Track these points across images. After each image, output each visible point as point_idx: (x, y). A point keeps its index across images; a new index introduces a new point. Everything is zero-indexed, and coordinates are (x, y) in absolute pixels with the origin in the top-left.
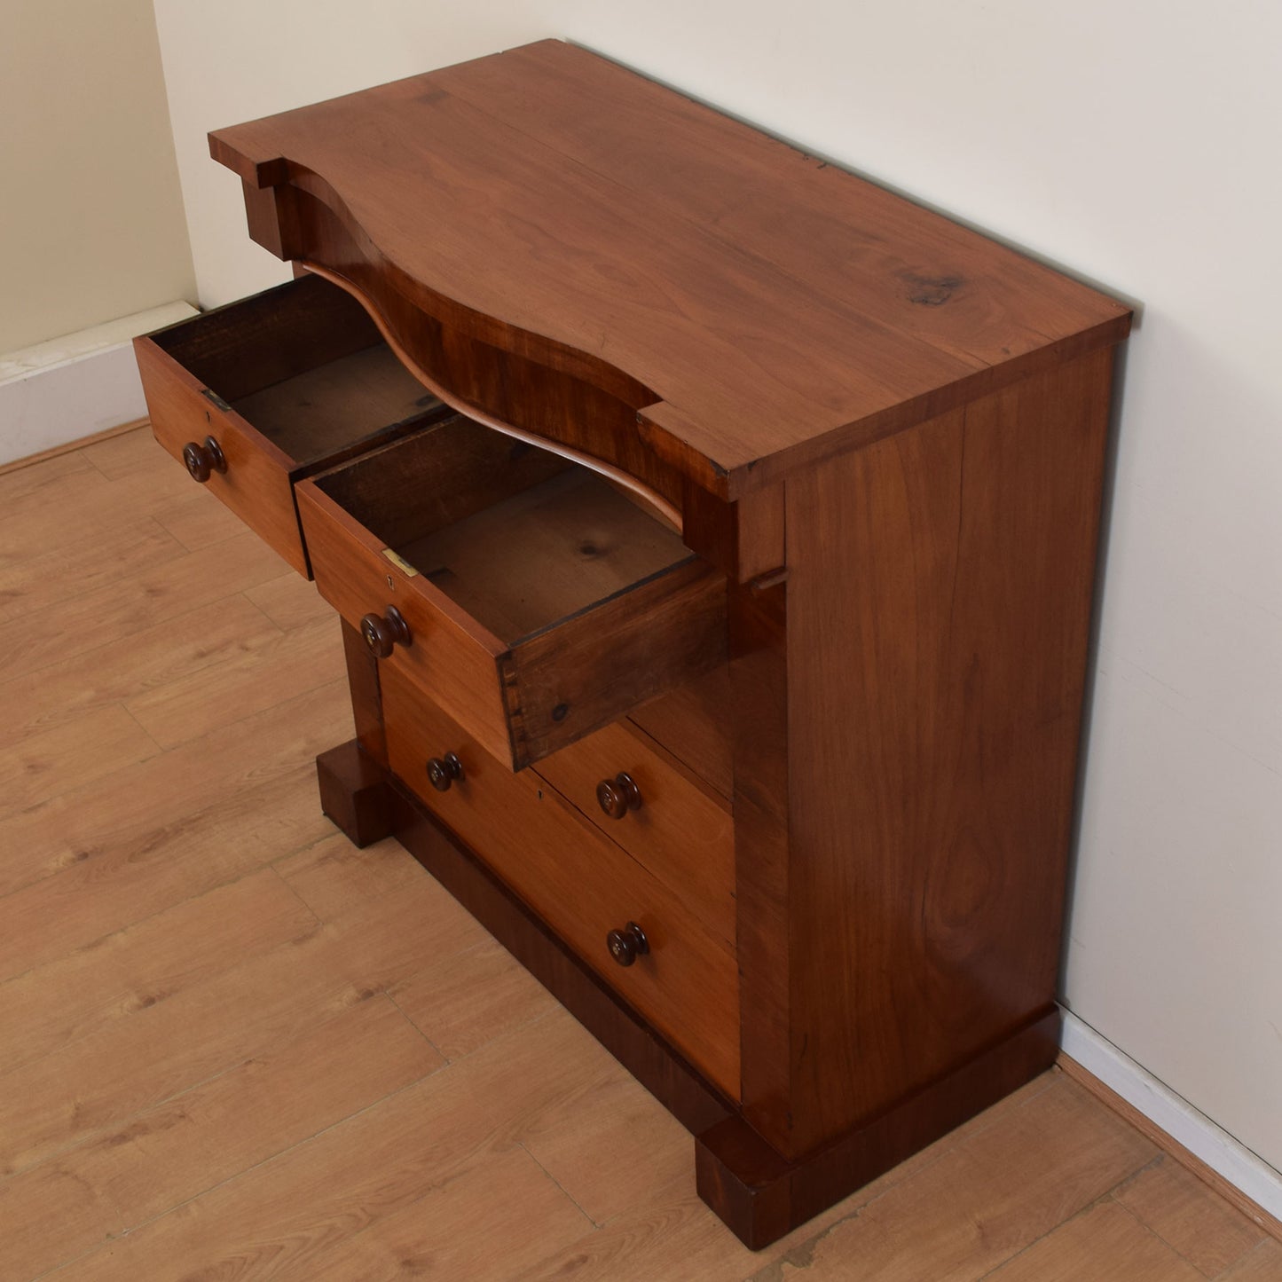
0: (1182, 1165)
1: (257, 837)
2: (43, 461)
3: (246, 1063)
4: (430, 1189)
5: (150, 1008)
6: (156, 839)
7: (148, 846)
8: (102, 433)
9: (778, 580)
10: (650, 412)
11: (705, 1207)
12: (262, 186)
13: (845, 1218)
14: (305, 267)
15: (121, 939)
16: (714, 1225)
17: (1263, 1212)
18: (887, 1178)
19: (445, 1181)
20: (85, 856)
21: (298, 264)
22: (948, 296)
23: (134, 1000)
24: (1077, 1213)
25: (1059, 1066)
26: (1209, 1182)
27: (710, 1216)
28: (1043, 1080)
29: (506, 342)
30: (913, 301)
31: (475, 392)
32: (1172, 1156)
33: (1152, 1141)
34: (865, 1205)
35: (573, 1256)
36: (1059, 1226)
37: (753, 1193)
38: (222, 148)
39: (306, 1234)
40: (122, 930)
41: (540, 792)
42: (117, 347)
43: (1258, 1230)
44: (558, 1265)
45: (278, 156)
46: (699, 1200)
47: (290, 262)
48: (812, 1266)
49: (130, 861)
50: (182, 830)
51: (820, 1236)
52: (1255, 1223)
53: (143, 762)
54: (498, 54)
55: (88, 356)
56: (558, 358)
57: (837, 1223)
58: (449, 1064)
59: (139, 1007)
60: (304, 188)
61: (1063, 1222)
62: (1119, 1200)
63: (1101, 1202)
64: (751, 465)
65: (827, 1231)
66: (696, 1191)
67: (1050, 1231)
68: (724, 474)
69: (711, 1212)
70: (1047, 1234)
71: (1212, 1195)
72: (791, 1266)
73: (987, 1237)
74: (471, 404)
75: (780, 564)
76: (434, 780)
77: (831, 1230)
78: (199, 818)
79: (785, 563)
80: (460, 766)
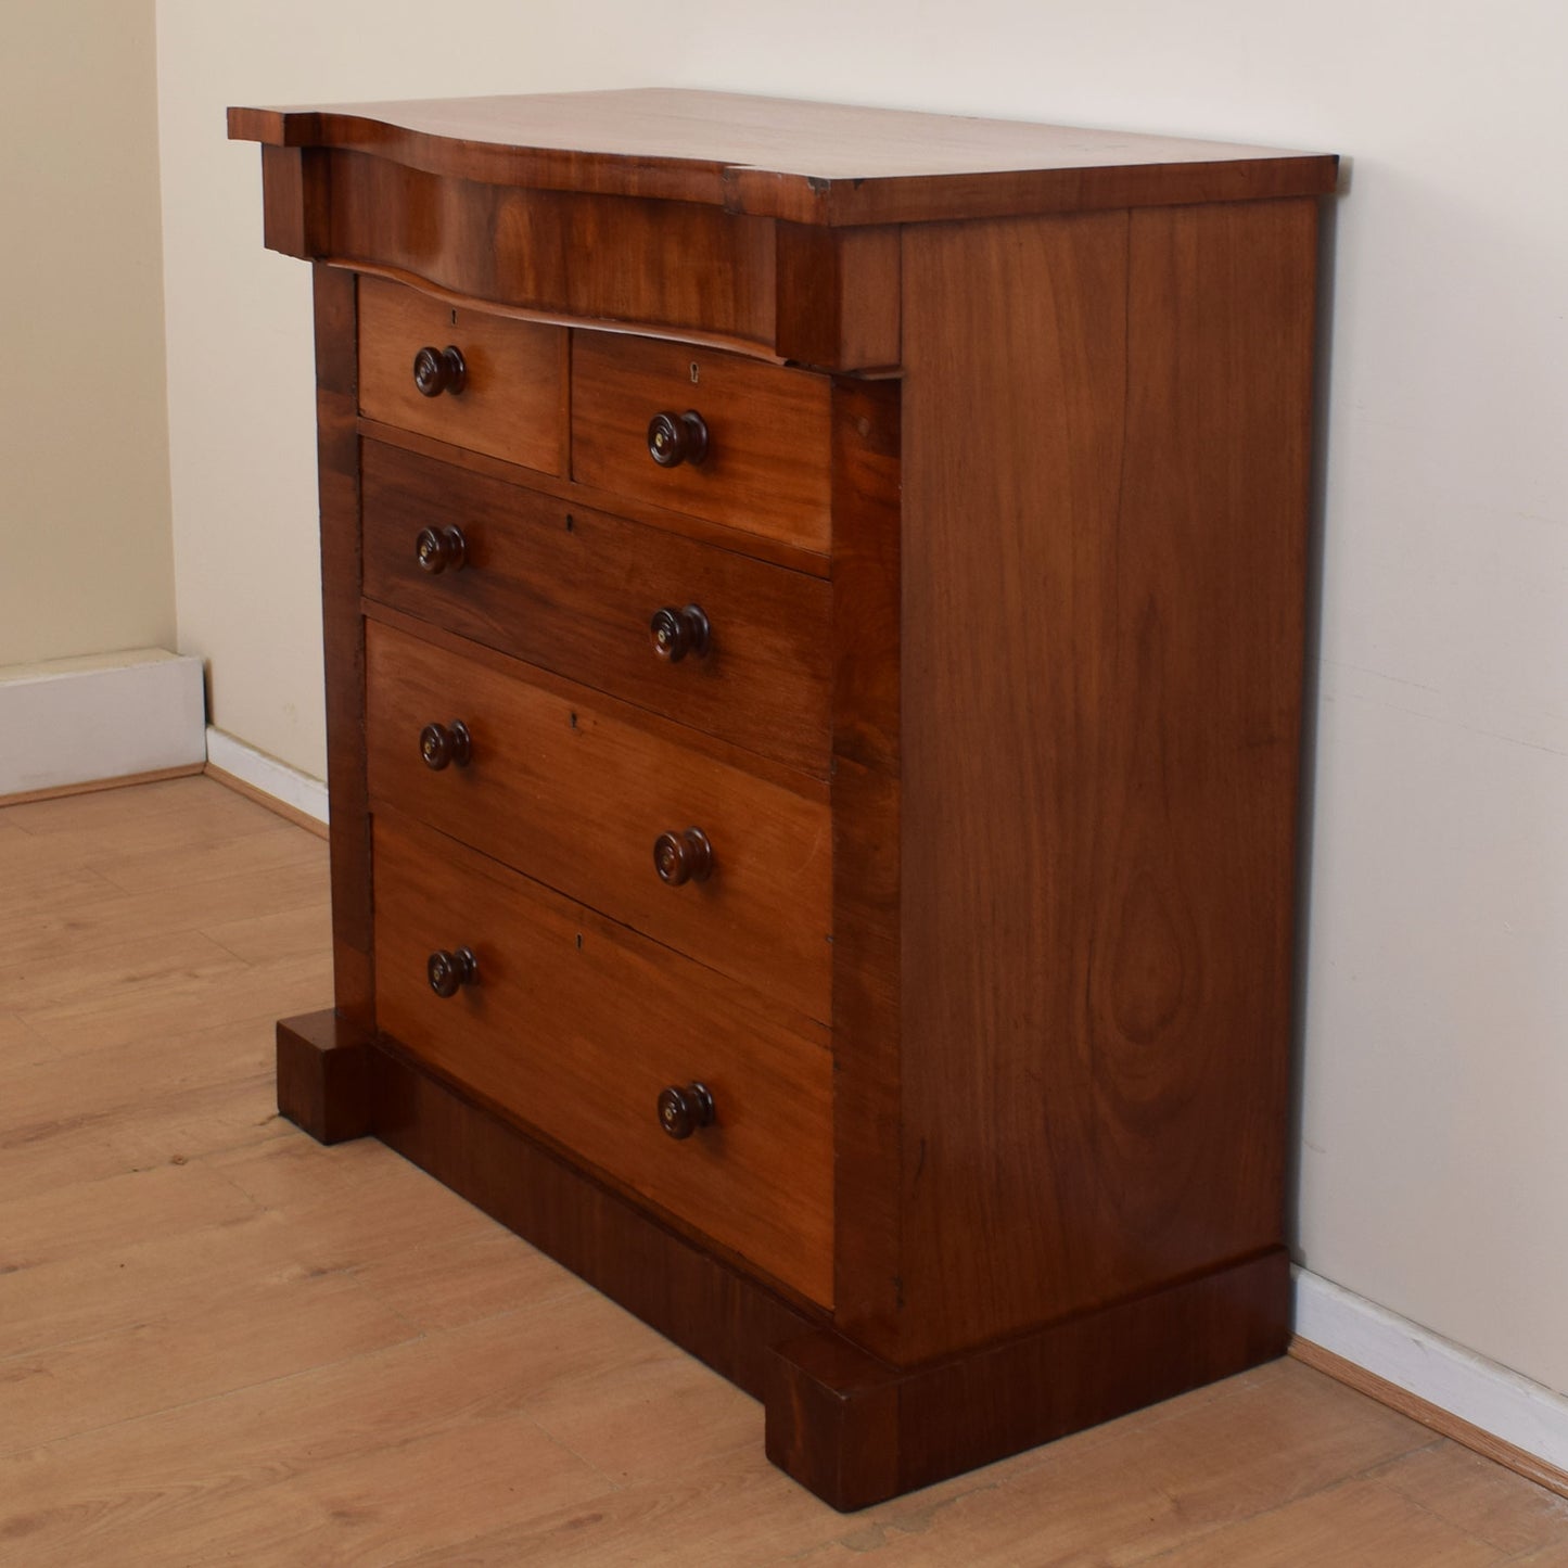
1: (183, 1132)
3: (137, 1328)
4: (381, 1448)
7: (32, 1136)
9: (890, 375)
10: (740, 167)
11: (778, 1473)
13: (979, 1488)
14: (331, 265)
16: (790, 1491)
18: (1042, 1453)
19: (406, 1441)
21: (320, 261)
24: (1317, 1490)
25: (1295, 1357)
27: (785, 1483)
29: (572, 176)
31: (530, 285)
33: (1426, 1425)
34: (1009, 1477)
35: (582, 1514)
36: (1291, 1502)
37: (843, 1398)
39: (198, 1483)
41: (579, 937)
44: (559, 1522)
46: (769, 1465)
48: (929, 1531)
51: (940, 1505)
53: (37, 1065)
57: (967, 1493)
58: (425, 1336)
62: (1379, 1480)
63: (1351, 1481)
65: (954, 1500)
67: (1278, 1507)
69: (784, 1478)
70: (1271, 1509)
72: (898, 1530)
73: (1182, 1510)
74: (525, 306)
75: (894, 361)
76: (437, 978)
77: (958, 1500)
78: (108, 1115)
79: (900, 360)
80: (474, 965)
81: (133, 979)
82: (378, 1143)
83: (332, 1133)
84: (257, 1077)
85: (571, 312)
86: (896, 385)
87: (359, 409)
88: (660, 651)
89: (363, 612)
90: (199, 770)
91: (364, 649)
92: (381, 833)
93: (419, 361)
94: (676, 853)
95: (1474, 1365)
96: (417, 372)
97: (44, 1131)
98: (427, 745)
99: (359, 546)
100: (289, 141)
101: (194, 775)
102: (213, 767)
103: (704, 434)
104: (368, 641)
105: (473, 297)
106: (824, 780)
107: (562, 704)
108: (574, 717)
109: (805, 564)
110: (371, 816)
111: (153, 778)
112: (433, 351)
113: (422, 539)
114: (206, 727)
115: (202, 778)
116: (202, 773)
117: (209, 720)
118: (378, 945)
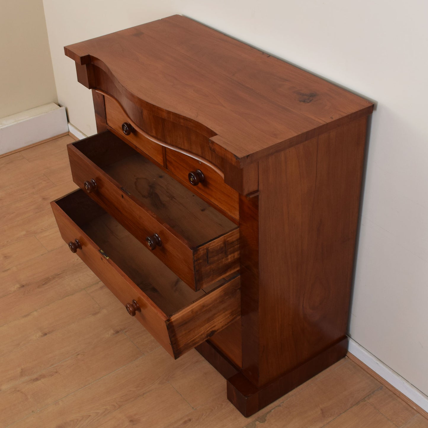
0: (389, 389)
1: (80, 280)
2: (7, 156)
3: (77, 355)
4: (138, 397)
5: (45, 337)
6: (46, 281)
7: (44, 283)
8: (27, 146)
9: (256, 195)
10: (214, 139)
11: (230, 403)
12: (82, 64)
13: (277, 407)
14: (96, 91)
15: (35, 314)
16: (233, 409)
17: (416, 405)
18: (290, 393)
19: (144, 394)
20: (23, 286)
21: (94, 90)
22: (312, 100)
23: (40, 334)
24: (354, 405)
25: (348, 357)
26: (398, 395)
27: (232, 406)
28: (342, 361)
29: (165, 115)
30: (300, 101)
32: (385, 386)
33: (379, 381)
34: (283, 403)
35: (186, 419)
36: (348, 410)
37: (246, 398)
38: (69, 52)
40: (36, 311)
42: (32, 118)
43: (415, 411)
44: (181, 422)
45: (87, 54)
46: (228, 401)
47: (91, 90)
48: (266, 422)
49: (38, 288)
50: (55, 278)
51: (268, 413)
52: (413, 409)
53: (42, 255)
54: (160, 20)
55: (22, 121)
56: (182, 121)
57: (274, 408)
58: (144, 355)
59: (42, 336)
60: (96, 65)
61: (349, 408)
62: (368, 401)
63: (362, 402)
64: (248, 156)
65: (271, 411)
66: (227, 398)
67: (345, 411)
68: (238, 160)
69: (232, 404)
70: (344, 412)
71: (399, 399)
72: (259, 422)
73: (324, 413)
74: (153, 137)
78: (61, 274)
85: (166, 143)
87: (107, 123)
90: (67, 134)
93: (123, 125)
96: (123, 130)
101: (66, 135)
102: (71, 133)
103: (203, 176)
114: (68, 123)
115: (68, 136)
117: (68, 121)
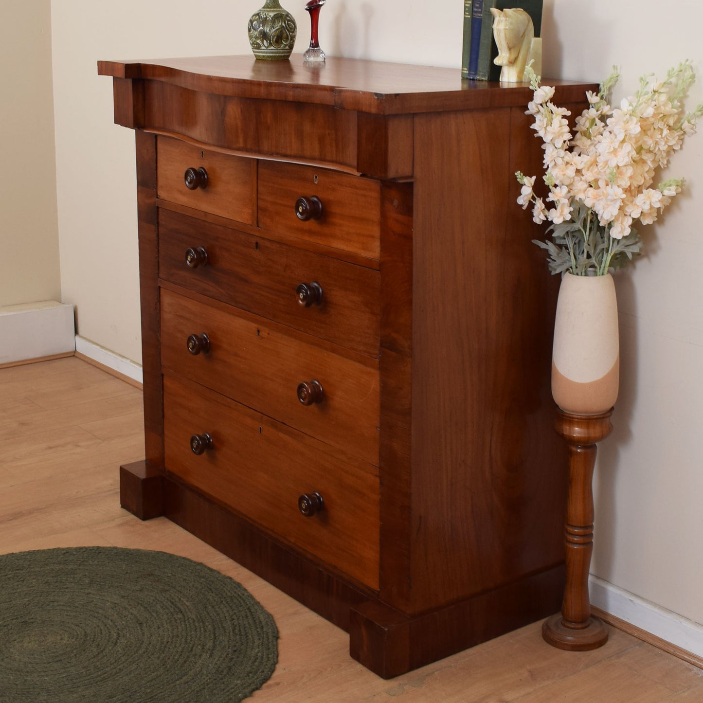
0: (655, 646)
1: (79, 516)
9: (409, 180)
11: (355, 663)
13: (444, 668)
14: (145, 131)
16: (360, 671)
18: (470, 652)
24: (591, 665)
27: (359, 667)
31: (241, 140)
32: (648, 643)
33: (635, 637)
34: (457, 662)
35: (271, 682)
36: (580, 671)
37: (386, 630)
41: (260, 428)
48: (424, 687)
50: (33, 512)
51: (428, 675)
57: (439, 670)
60: (148, 77)
61: (582, 669)
62: (618, 659)
63: (605, 661)
64: (397, 95)
65: (433, 673)
66: (350, 656)
67: (575, 673)
68: (381, 98)
69: (358, 664)
70: (572, 674)
71: (674, 658)
72: (410, 687)
73: (534, 676)
74: (239, 149)
75: (410, 174)
76: (195, 447)
77: (436, 673)
78: (44, 508)
79: (413, 174)
80: (211, 440)
81: (50, 448)
82: (167, 519)
83: (145, 516)
84: (110, 490)
85: (260, 152)
86: (410, 185)
87: (157, 195)
88: (300, 302)
89: (159, 285)
90: (72, 354)
91: (160, 301)
92: (167, 382)
93: (187, 174)
94: (307, 391)
95: (656, 610)
96: (186, 178)
97: (17, 516)
98: (190, 344)
99: (157, 256)
100: (127, 76)
101: (71, 356)
102: (79, 353)
103: (320, 206)
104: (161, 298)
105: (214, 145)
106: (376, 358)
107: (254, 326)
108: (259, 331)
109: (368, 264)
110: (163, 375)
111: (51, 358)
112: (193, 169)
113: (188, 253)
114: (75, 335)
115: (73, 358)
116: (74, 356)
117: (76, 332)
118: (166, 432)
